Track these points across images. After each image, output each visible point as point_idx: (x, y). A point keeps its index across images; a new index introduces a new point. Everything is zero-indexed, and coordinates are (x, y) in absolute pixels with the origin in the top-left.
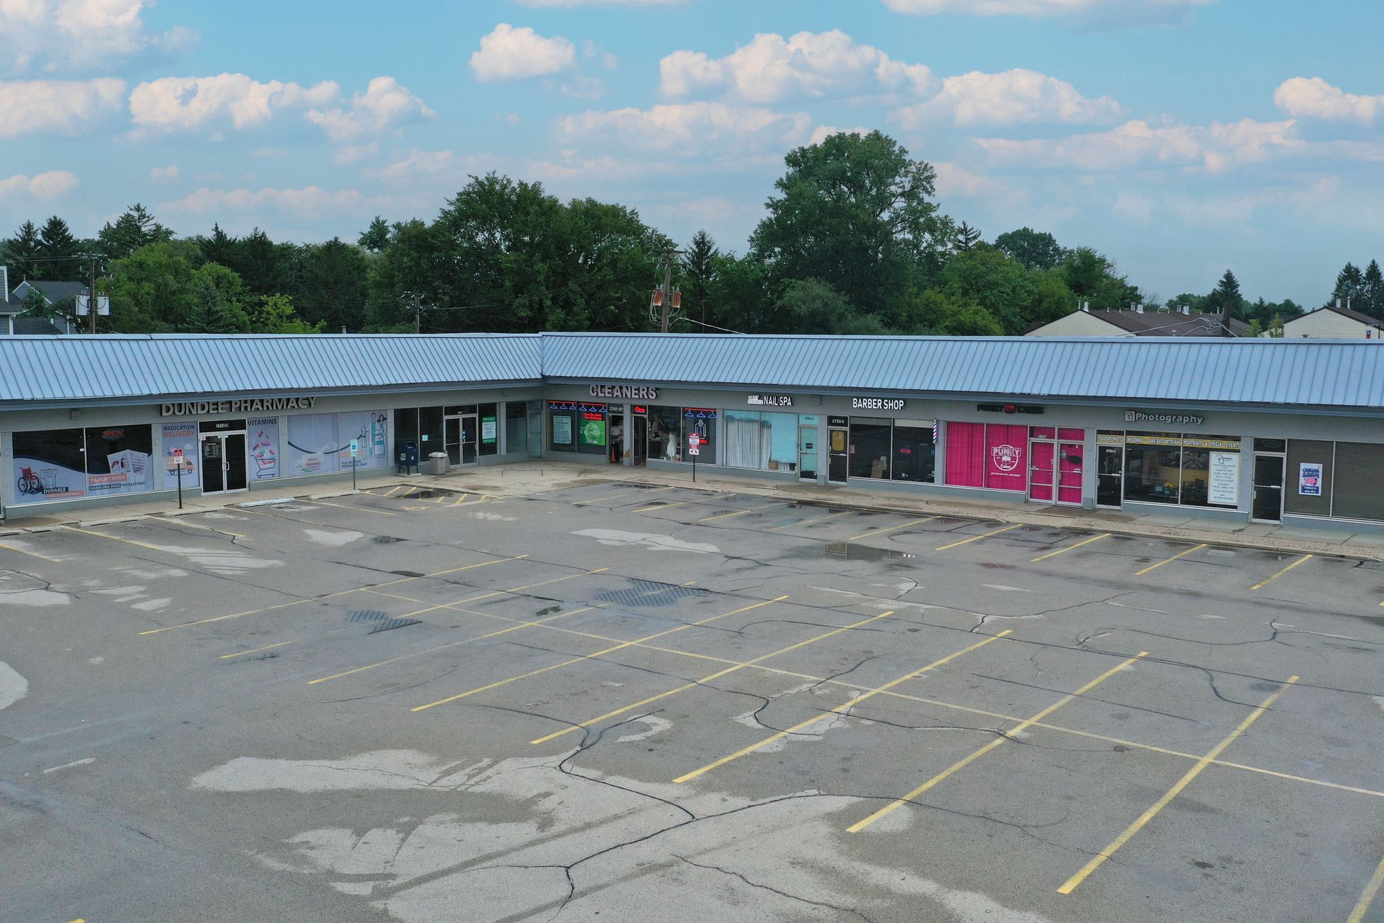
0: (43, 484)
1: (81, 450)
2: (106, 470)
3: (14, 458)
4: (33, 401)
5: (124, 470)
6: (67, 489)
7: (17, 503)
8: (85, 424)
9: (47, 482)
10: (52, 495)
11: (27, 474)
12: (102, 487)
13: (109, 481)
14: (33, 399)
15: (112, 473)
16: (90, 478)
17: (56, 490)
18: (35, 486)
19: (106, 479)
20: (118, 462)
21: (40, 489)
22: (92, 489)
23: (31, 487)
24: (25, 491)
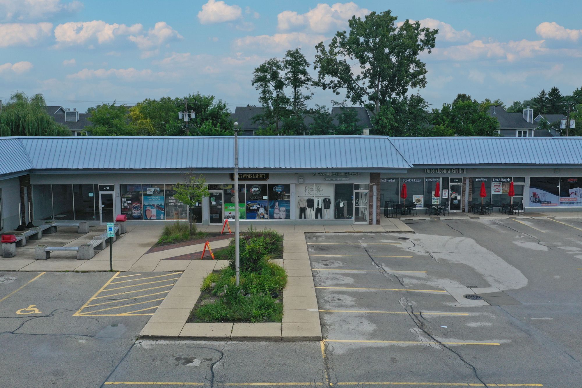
0: (541, 200)
1: (558, 186)
2: (568, 196)
3: (530, 187)
4: (540, 165)
5: (576, 196)
6: (550, 202)
7: (530, 206)
8: (561, 175)
9: (542, 199)
10: (545, 204)
11: (535, 194)
12: (565, 203)
13: (568, 201)
14: (540, 164)
15: (570, 197)
16: (560, 199)
17: (546, 203)
18: (537, 200)
19: (567, 200)
20: (573, 193)
21: (539, 201)
22: (561, 203)
23: (536, 200)
24: (533, 202)
